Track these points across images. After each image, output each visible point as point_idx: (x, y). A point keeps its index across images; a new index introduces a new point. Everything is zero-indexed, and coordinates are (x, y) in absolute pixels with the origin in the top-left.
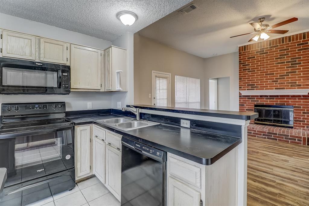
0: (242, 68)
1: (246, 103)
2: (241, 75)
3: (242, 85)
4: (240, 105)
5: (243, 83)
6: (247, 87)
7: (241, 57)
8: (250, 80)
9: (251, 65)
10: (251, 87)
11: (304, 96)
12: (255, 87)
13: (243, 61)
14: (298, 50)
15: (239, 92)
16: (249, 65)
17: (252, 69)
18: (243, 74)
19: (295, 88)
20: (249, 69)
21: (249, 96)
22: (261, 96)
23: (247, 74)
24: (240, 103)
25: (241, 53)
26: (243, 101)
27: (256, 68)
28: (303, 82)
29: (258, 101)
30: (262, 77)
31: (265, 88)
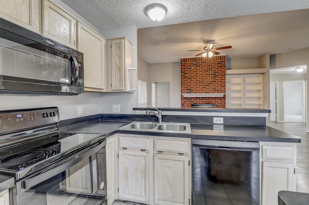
0: (183, 76)
1: (186, 103)
2: (182, 81)
3: (183, 89)
4: (181, 105)
5: (184, 88)
6: (187, 91)
7: (182, 67)
8: (189, 86)
9: (190, 74)
10: (189, 91)
11: (220, 98)
12: (192, 91)
13: (184, 70)
14: (217, 67)
15: (182, 95)
16: (188, 74)
17: (190, 77)
18: (184, 81)
19: (215, 93)
20: (188, 77)
21: (188, 98)
22: (196, 98)
23: (187, 81)
24: (181, 103)
25: (182, 64)
26: (184, 101)
27: (192, 77)
28: (220, 89)
29: (194, 101)
30: (196, 84)
31: (198, 92)
